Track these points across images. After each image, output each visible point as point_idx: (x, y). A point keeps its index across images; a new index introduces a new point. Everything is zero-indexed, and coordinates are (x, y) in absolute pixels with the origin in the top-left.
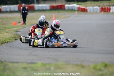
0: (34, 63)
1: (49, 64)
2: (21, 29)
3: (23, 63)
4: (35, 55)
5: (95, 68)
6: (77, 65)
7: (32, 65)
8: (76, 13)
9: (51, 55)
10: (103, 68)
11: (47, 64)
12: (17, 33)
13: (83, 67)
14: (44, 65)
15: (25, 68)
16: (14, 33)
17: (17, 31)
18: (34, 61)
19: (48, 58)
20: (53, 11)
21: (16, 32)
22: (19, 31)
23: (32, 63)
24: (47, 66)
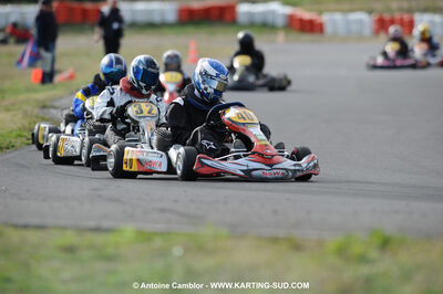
0: (108, 230)
1: (162, 234)
2: (61, 97)
3: (64, 228)
4: (111, 200)
5: (342, 252)
6: (275, 240)
7: (99, 239)
8: (281, 37)
9: (176, 201)
10: (373, 253)
11: (155, 234)
12: (46, 110)
13: (297, 247)
14: (145, 237)
15: (70, 249)
16: (36, 111)
17: (48, 103)
18: (106, 224)
19: (163, 210)
20: (190, 30)
21: (44, 107)
22: (57, 104)
23: (97, 230)
24: (158, 242)
